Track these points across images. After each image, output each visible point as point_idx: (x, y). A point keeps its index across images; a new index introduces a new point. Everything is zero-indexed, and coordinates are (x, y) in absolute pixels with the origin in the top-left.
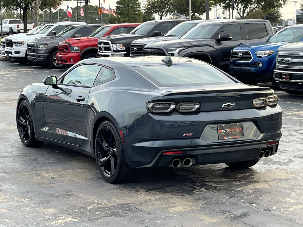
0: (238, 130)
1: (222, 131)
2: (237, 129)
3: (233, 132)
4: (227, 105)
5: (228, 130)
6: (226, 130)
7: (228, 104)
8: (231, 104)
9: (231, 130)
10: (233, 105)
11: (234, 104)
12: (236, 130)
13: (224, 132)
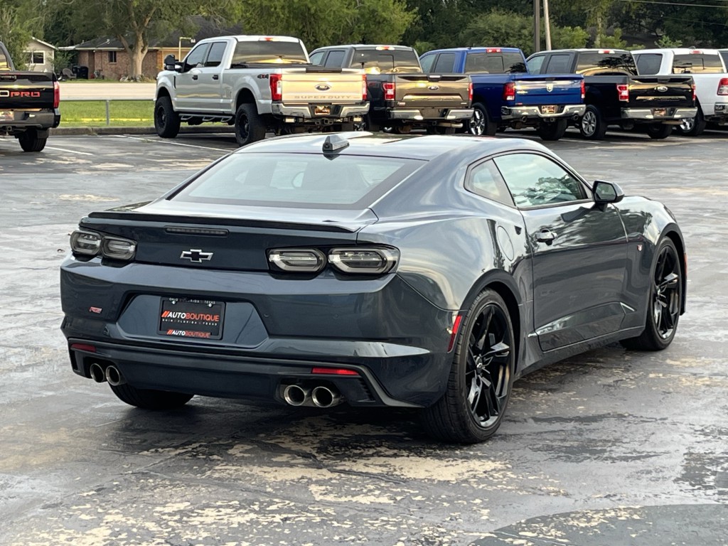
0: (209, 319)
1: (170, 315)
2: (208, 317)
3: (194, 320)
4: (190, 253)
5: (183, 316)
6: (180, 313)
7: (193, 253)
8: (201, 254)
9: (192, 316)
10: (207, 256)
11: (210, 254)
12: (205, 318)
13: (172, 318)
